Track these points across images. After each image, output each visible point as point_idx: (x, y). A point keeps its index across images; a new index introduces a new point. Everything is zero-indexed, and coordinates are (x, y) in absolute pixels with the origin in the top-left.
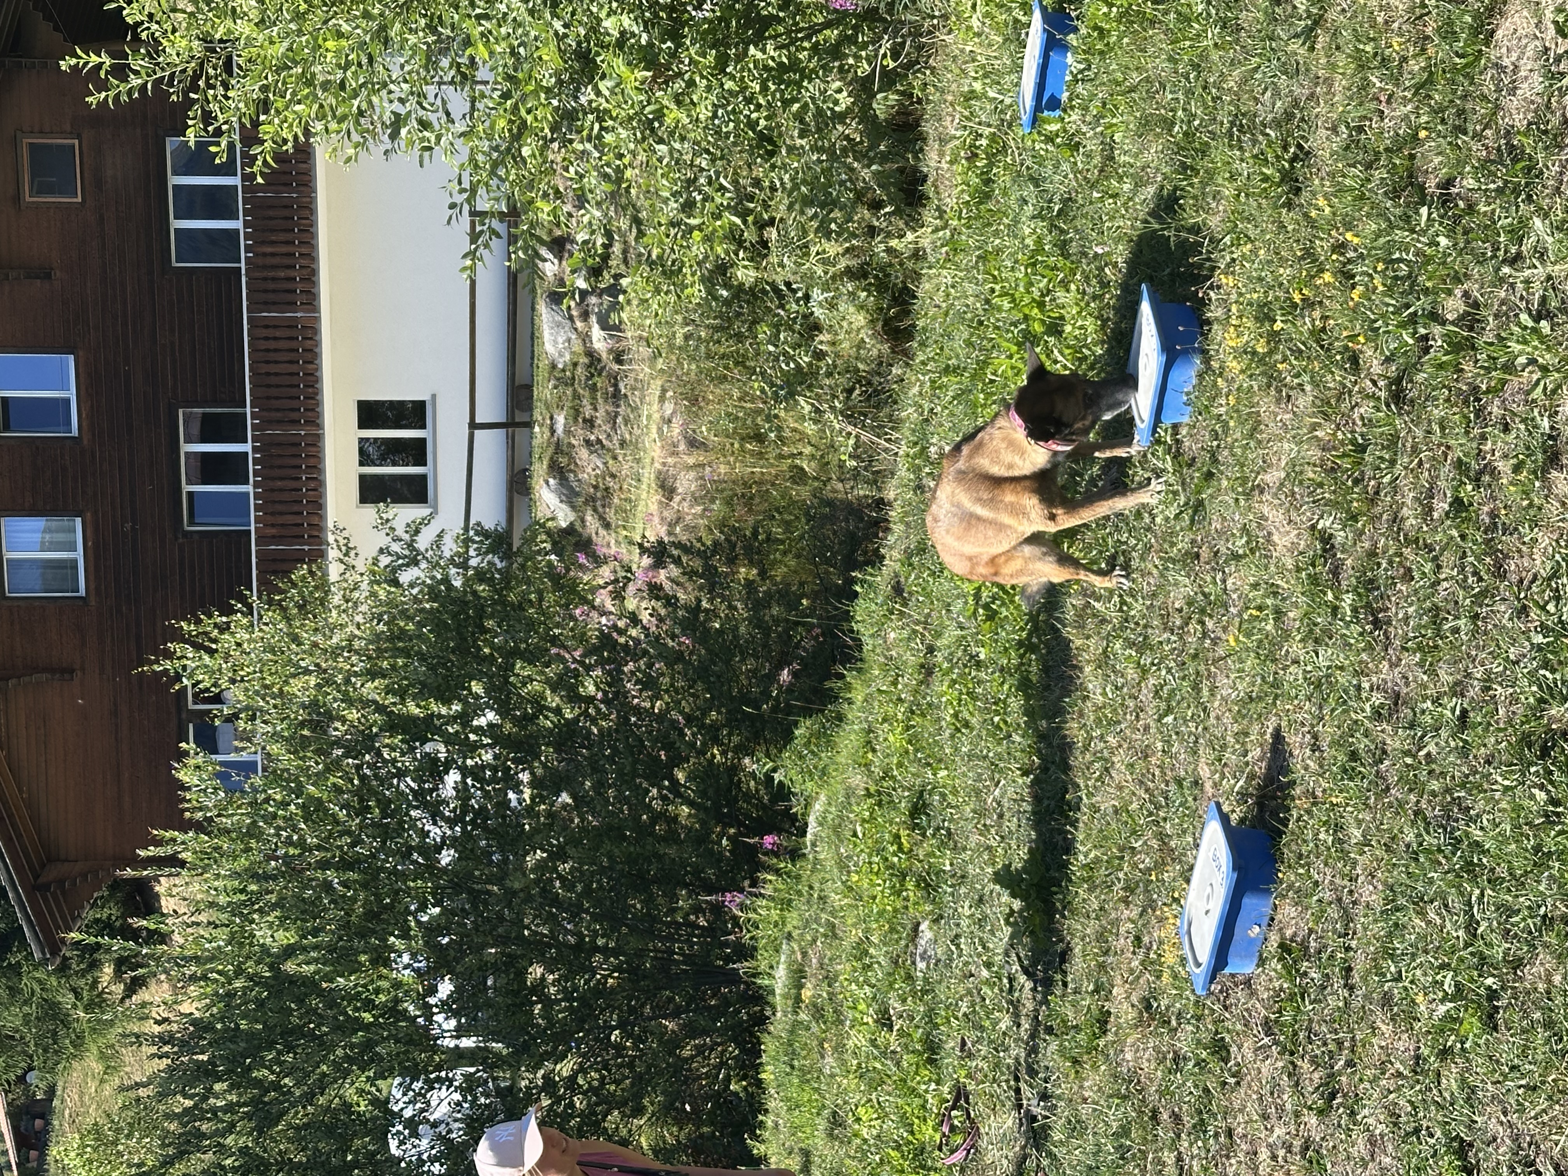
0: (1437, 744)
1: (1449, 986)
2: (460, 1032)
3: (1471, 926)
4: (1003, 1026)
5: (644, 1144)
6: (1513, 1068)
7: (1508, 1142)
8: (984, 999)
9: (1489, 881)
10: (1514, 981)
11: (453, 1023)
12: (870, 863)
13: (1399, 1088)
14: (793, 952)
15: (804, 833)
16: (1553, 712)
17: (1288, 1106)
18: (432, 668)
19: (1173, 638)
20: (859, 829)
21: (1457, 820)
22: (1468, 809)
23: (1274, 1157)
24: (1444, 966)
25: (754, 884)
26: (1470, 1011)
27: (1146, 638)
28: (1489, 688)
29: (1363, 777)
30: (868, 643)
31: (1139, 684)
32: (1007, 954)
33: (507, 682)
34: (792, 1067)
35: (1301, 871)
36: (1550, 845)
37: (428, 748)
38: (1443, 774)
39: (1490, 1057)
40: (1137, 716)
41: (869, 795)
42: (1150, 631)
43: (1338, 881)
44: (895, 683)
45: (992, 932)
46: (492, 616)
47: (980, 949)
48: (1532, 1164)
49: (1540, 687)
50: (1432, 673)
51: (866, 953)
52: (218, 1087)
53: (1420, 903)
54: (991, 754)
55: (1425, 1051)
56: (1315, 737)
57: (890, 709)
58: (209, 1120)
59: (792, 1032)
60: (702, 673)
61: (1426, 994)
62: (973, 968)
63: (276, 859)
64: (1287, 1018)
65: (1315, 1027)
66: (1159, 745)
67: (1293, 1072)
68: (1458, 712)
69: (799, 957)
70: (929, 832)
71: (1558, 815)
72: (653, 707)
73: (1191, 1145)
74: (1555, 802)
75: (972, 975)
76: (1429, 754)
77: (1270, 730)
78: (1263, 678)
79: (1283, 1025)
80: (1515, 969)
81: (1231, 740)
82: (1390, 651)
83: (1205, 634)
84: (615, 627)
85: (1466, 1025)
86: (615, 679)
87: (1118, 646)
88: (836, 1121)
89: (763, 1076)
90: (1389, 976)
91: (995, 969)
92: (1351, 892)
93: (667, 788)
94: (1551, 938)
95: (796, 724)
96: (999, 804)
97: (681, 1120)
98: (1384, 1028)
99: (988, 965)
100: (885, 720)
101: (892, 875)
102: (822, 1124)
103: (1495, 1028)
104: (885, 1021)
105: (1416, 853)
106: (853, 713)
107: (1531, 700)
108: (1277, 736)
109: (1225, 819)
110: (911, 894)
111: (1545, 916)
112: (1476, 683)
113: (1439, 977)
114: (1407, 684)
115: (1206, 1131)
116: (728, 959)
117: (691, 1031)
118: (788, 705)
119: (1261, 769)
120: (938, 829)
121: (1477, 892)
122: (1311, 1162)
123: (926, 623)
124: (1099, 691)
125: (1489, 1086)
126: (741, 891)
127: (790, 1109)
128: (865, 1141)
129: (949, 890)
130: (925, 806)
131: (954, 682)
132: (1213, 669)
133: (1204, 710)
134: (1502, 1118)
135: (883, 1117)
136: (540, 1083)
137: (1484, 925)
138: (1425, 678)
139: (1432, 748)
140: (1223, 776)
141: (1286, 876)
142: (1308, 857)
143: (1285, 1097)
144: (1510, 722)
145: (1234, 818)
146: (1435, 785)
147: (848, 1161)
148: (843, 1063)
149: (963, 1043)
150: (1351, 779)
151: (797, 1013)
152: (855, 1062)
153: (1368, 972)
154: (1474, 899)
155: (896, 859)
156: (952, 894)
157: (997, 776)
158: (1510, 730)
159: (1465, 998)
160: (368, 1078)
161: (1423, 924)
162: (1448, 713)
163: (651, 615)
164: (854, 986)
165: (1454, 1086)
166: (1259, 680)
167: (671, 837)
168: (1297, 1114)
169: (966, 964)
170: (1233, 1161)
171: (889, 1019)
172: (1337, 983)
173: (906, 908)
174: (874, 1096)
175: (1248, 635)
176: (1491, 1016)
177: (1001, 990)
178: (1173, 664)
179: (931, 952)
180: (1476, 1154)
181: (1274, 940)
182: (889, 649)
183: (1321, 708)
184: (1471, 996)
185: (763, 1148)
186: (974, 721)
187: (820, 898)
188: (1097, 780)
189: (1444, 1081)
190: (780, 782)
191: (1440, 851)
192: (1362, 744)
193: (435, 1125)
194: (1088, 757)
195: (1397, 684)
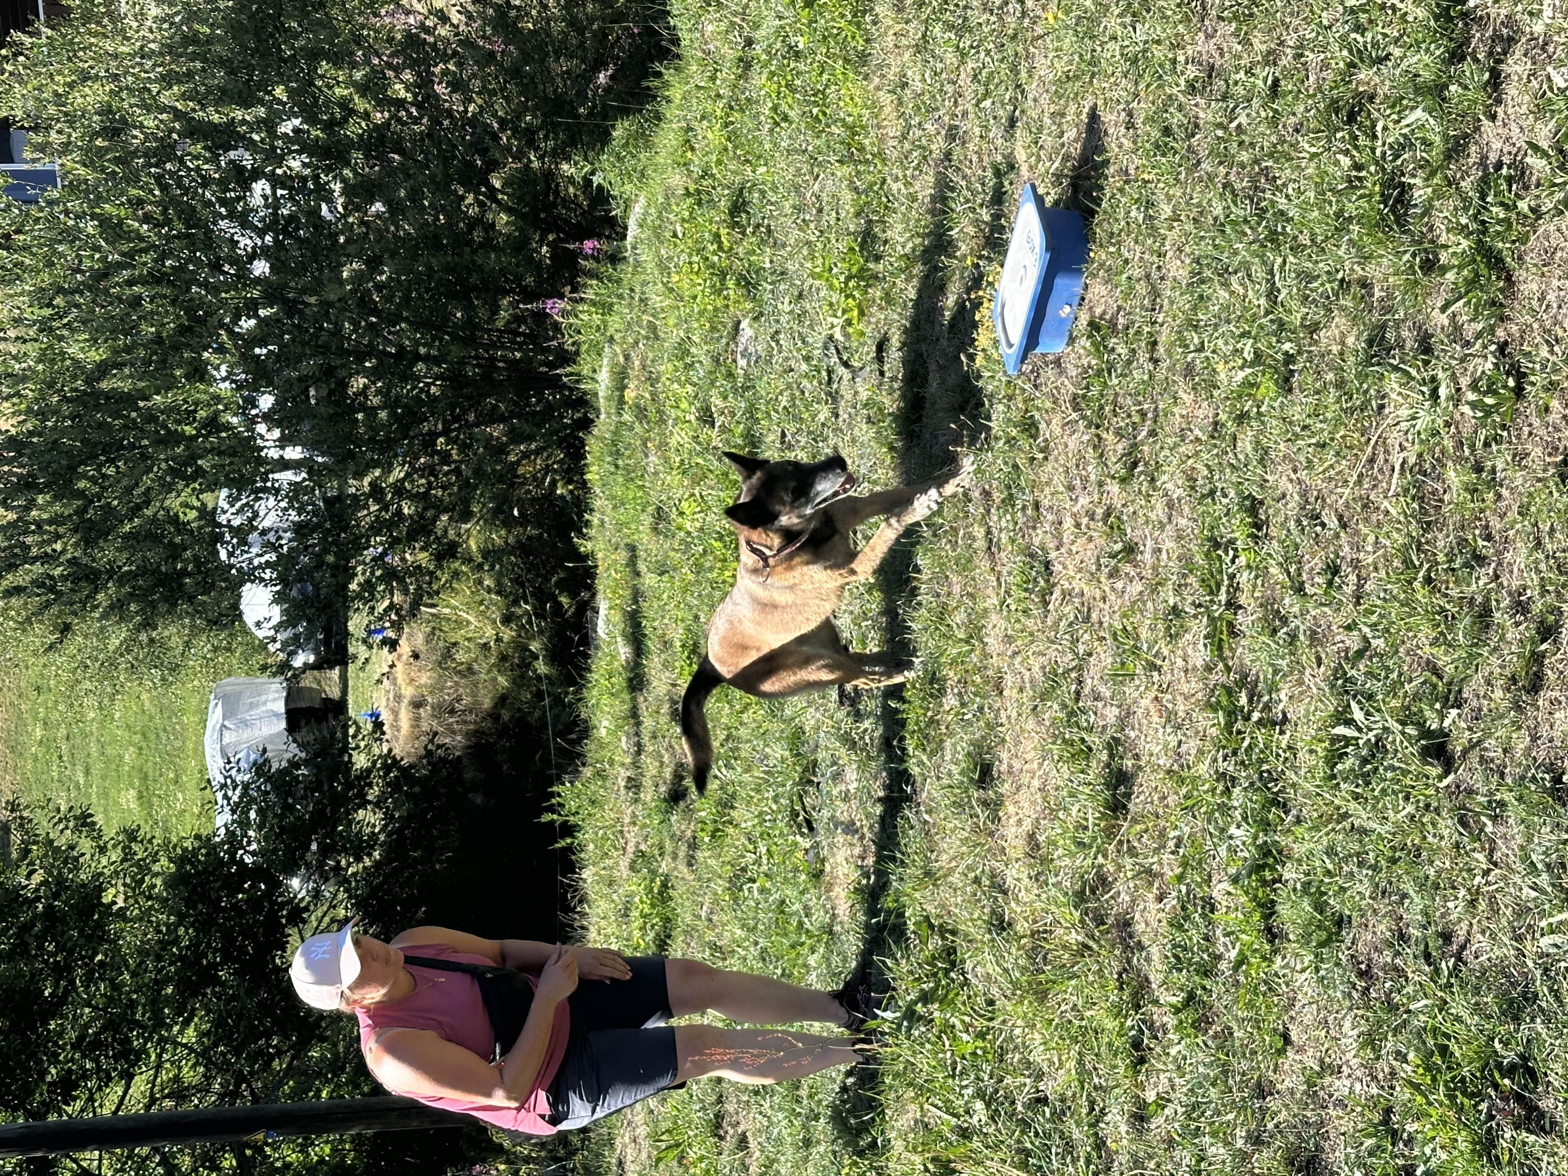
0: (1248, 115)
1: (1248, 354)
2: (283, 442)
3: (1272, 294)
4: (822, 417)
5: (474, 547)
6: (1305, 428)
7: (1297, 497)
8: (803, 393)
9: (1291, 249)
10: (1310, 345)
11: (277, 433)
12: (690, 263)
13: (1197, 453)
14: (616, 355)
15: (624, 237)
16: (1362, 76)
17: (1093, 477)
18: (231, 72)
19: (993, 19)
20: (679, 229)
21: (1264, 191)
22: (1275, 178)
23: (1078, 525)
24: (1243, 335)
25: (574, 290)
26: (1268, 376)
27: (965, 19)
28: (1302, 55)
29: (1176, 153)
30: (684, 36)
31: (958, 68)
32: (826, 347)
33: (311, 84)
34: (617, 467)
35: (1112, 249)
36: (1351, 209)
37: (232, 154)
38: (1252, 145)
39: (1284, 419)
40: (956, 102)
41: (688, 194)
42: (969, 12)
43: (1146, 256)
44: (713, 79)
45: (811, 327)
46: (291, 17)
47: (799, 343)
48: (1318, 517)
49: (1351, 51)
50: (1246, 42)
51: (687, 353)
52: (40, 500)
53: (1224, 273)
54: (810, 148)
55: (1223, 417)
56: (1130, 115)
57: (709, 106)
58: (33, 532)
59: (615, 433)
60: (515, 72)
61: (1226, 362)
62: (792, 363)
63: (82, 272)
64: (1094, 391)
65: (1120, 400)
66: (977, 131)
67: (1098, 444)
68: (1269, 82)
69: (621, 359)
70: (749, 230)
71: (1360, 179)
72: (466, 111)
73: (1000, 518)
74: (1358, 167)
75: (792, 370)
76: (1239, 126)
77: (1086, 110)
78: (1081, 56)
79: (1090, 400)
80: (1311, 333)
81: (1047, 121)
82: (1207, 22)
83: (1024, 14)
84: (423, 27)
85: (1262, 389)
86: (424, 83)
87: (937, 29)
88: (660, 515)
89: (588, 476)
90: (1192, 348)
91: (814, 362)
92: (1159, 268)
93: (484, 194)
94: (1347, 302)
95: (613, 126)
96: (818, 197)
97: (509, 523)
98: (1185, 397)
99: (807, 359)
100: (703, 118)
101: (712, 274)
102: (647, 520)
103: (1290, 390)
104: (707, 418)
105: (1222, 225)
106: (671, 112)
107: (1342, 65)
108: (1094, 116)
109: (1039, 200)
110: (731, 292)
111: (1343, 280)
112: (1288, 51)
113: (1239, 346)
114: (1222, 55)
115: (1013, 506)
116: (552, 366)
117: (516, 437)
118: (604, 106)
119: (1076, 150)
120: (758, 226)
121: (1279, 260)
122: (1112, 528)
123: (744, 13)
124: (918, 77)
125: (1282, 446)
126: (562, 297)
127: (615, 507)
128: (689, 533)
129: (769, 287)
130: (745, 203)
131: (772, 74)
132: (1032, 49)
133: (1023, 92)
134: (1293, 476)
135: (706, 509)
136: (367, 489)
137: (1284, 292)
138: (1239, 48)
139: (1243, 119)
140: (1039, 159)
141: (1098, 254)
142: (1119, 235)
143: (1090, 468)
144: (1319, 89)
145: (1049, 201)
146: (1245, 156)
147: (672, 554)
148: (667, 460)
149: (783, 435)
150: (1164, 155)
151: (620, 415)
152: (678, 459)
153: (1173, 344)
154: (1276, 267)
155: (716, 258)
156: (772, 291)
157: (816, 170)
158: (1319, 96)
159: (1264, 364)
160: (194, 489)
161: (1227, 295)
162: (1260, 83)
163: (459, 12)
164: (676, 386)
165: (1249, 449)
166: (1076, 57)
167: (488, 244)
168: (1101, 484)
169: (787, 359)
170: (1039, 531)
171: (711, 416)
172: (1143, 357)
173: (727, 306)
174: (696, 492)
175: (1067, 13)
176: (1287, 380)
177: (820, 383)
178: (992, 46)
179: (751, 349)
180: (1266, 512)
181: (1084, 319)
182: (706, 43)
183: (1136, 84)
184: (1269, 361)
185: (589, 545)
186: (792, 114)
187: (641, 300)
188: (915, 169)
189: (1239, 444)
190: (599, 185)
191: (1246, 221)
192: (1175, 119)
193: (264, 532)
194: (907, 146)
195: (1212, 56)
